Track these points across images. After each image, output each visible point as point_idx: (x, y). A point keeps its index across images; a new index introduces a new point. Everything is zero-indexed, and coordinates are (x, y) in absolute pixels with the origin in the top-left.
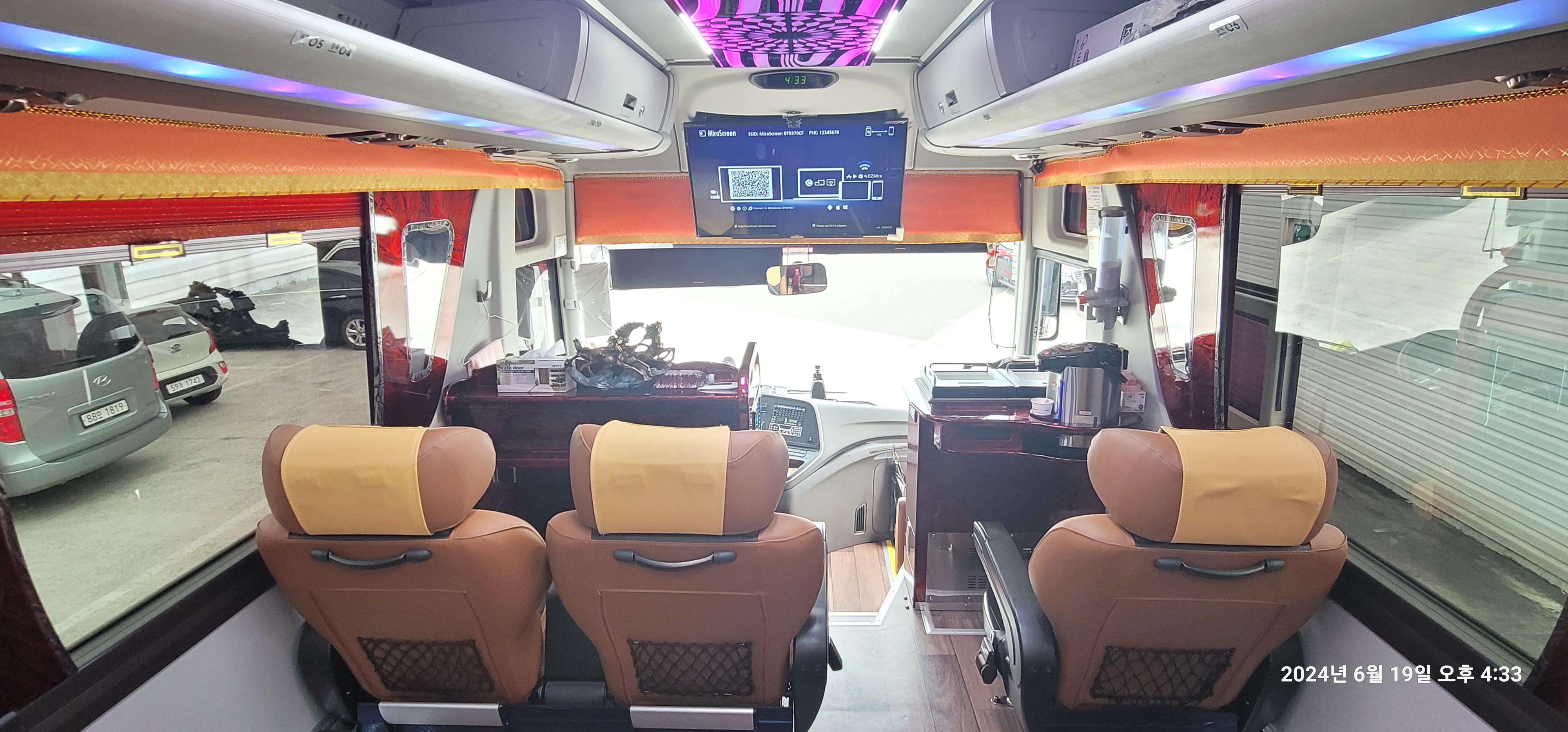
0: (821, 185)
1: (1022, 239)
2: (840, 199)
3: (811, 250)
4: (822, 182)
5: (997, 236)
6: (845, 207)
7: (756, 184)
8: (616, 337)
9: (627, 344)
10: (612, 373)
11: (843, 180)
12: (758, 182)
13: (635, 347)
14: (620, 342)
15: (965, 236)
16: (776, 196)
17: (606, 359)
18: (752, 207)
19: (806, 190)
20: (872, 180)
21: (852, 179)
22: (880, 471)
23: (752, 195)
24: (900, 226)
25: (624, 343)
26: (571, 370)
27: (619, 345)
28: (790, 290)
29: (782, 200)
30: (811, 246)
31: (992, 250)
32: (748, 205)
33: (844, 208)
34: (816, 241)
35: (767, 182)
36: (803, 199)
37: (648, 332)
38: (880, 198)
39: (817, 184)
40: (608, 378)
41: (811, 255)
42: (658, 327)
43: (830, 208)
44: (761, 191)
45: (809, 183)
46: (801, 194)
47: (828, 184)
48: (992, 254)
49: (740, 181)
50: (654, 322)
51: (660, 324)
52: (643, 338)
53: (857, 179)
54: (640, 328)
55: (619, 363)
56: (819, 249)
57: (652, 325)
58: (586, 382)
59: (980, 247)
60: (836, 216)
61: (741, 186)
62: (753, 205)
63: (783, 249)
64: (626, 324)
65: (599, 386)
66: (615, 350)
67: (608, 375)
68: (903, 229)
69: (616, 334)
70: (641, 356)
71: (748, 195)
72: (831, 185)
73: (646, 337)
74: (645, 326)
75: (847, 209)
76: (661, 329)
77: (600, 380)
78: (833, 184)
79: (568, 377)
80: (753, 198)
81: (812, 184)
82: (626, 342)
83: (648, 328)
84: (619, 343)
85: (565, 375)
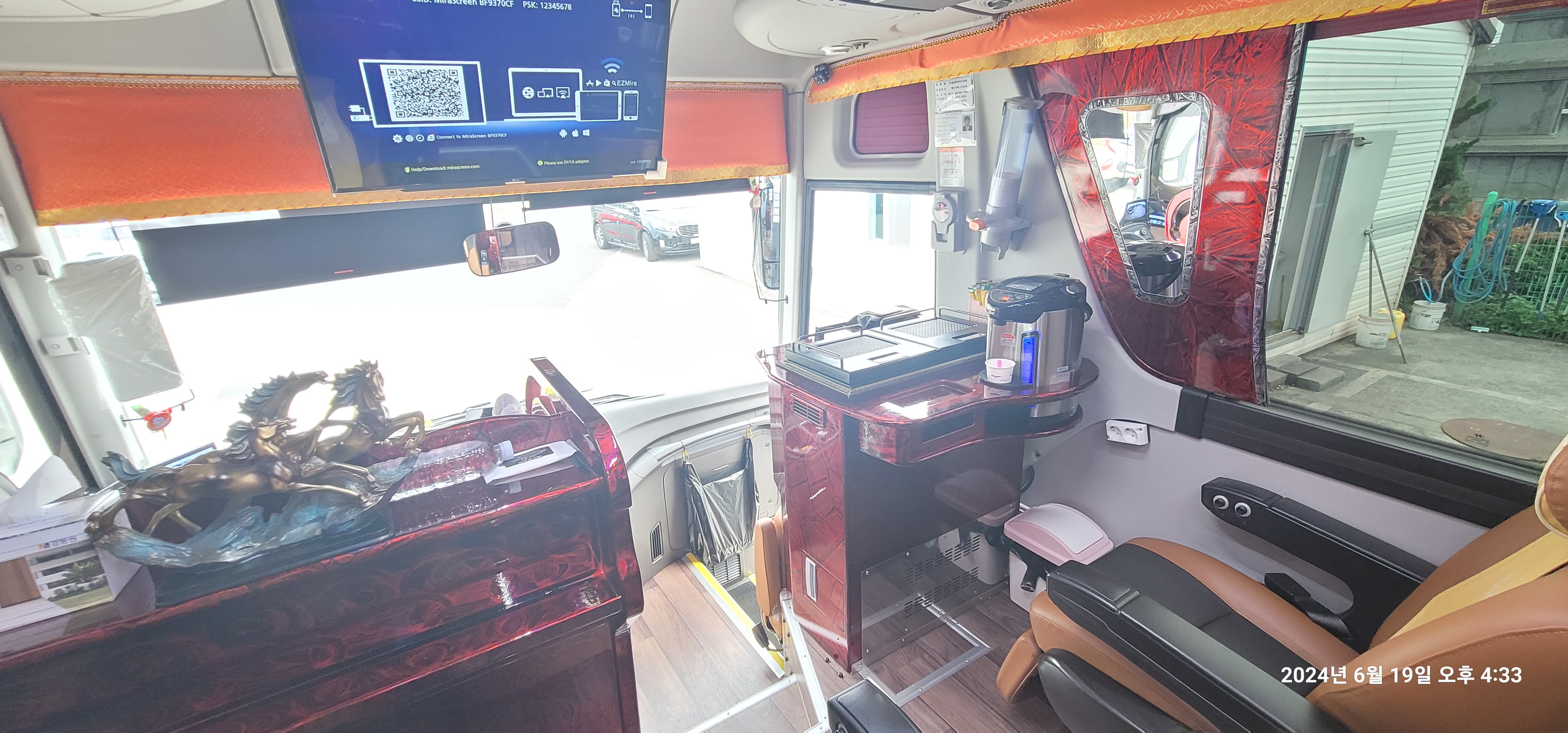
0: (548, 96)
1: (789, 171)
2: (578, 119)
3: (527, 204)
4: (549, 92)
5: (766, 168)
6: (586, 133)
7: (437, 93)
8: (248, 419)
9: (289, 432)
10: (259, 510)
11: (581, 90)
12: (440, 89)
13: (315, 433)
14: (267, 432)
15: (730, 170)
16: (475, 115)
17: (233, 485)
18: (433, 136)
19: (524, 105)
20: (623, 89)
21: (595, 87)
22: (669, 479)
23: (432, 114)
24: (661, 159)
25: (280, 430)
26: (119, 541)
27: (266, 440)
28: (486, 267)
29: (485, 123)
30: (527, 197)
31: (755, 187)
32: (425, 132)
33: (584, 134)
34: (537, 188)
35: (457, 90)
36: (520, 120)
37: (341, 392)
38: (635, 118)
39: (541, 94)
40: (250, 528)
41: (527, 212)
42: (373, 374)
43: (563, 133)
44: (447, 106)
45: (528, 93)
46: (517, 112)
47: (560, 95)
48: (756, 193)
49: (405, 87)
50: (353, 363)
51: (376, 366)
52: (329, 407)
53: (602, 87)
54: (316, 386)
55: (279, 486)
56: (539, 201)
57: (349, 371)
58: (183, 558)
59: (742, 184)
60: (571, 146)
61: (409, 98)
62: (437, 132)
63: (484, 205)
64: (268, 381)
65: (229, 557)
66: (257, 456)
67: (249, 520)
68: (666, 163)
69: (245, 411)
70: (338, 450)
71: (425, 114)
72: (563, 97)
73: (337, 403)
74: (331, 378)
75: (588, 135)
76: (380, 377)
77: (227, 541)
78: (567, 95)
79: (107, 560)
80: (434, 118)
81: (532, 95)
82: (284, 429)
83: (341, 382)
84: (266, 437)
85: (97, 557)
